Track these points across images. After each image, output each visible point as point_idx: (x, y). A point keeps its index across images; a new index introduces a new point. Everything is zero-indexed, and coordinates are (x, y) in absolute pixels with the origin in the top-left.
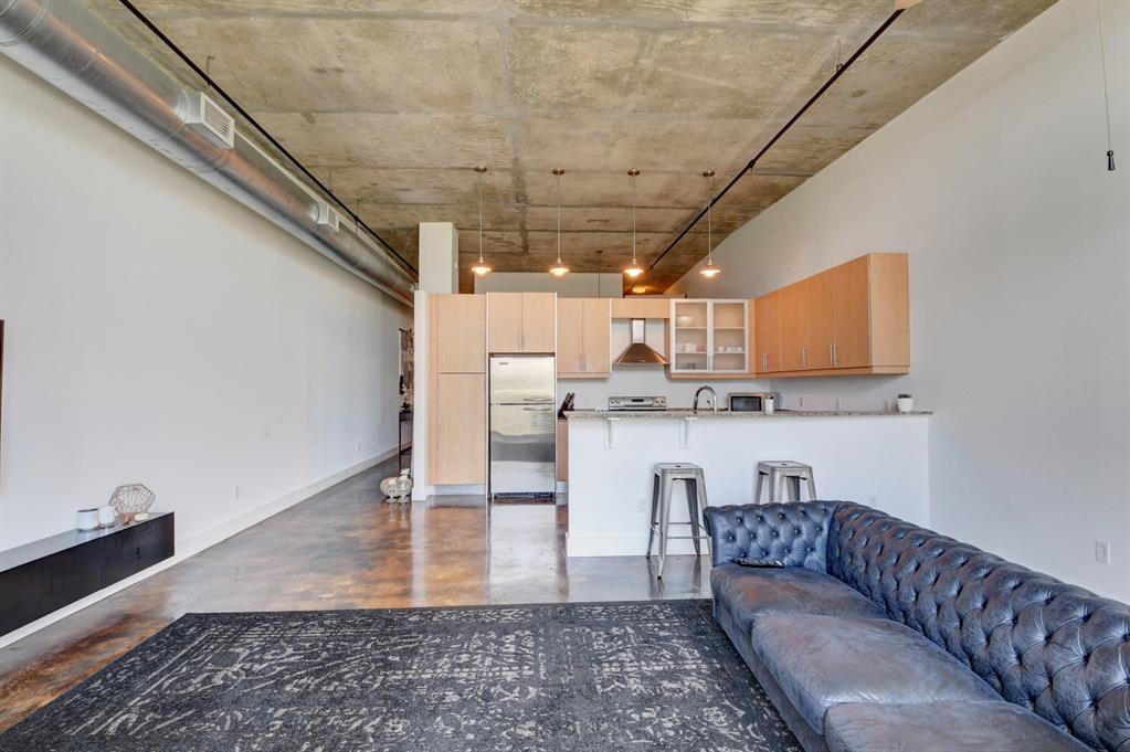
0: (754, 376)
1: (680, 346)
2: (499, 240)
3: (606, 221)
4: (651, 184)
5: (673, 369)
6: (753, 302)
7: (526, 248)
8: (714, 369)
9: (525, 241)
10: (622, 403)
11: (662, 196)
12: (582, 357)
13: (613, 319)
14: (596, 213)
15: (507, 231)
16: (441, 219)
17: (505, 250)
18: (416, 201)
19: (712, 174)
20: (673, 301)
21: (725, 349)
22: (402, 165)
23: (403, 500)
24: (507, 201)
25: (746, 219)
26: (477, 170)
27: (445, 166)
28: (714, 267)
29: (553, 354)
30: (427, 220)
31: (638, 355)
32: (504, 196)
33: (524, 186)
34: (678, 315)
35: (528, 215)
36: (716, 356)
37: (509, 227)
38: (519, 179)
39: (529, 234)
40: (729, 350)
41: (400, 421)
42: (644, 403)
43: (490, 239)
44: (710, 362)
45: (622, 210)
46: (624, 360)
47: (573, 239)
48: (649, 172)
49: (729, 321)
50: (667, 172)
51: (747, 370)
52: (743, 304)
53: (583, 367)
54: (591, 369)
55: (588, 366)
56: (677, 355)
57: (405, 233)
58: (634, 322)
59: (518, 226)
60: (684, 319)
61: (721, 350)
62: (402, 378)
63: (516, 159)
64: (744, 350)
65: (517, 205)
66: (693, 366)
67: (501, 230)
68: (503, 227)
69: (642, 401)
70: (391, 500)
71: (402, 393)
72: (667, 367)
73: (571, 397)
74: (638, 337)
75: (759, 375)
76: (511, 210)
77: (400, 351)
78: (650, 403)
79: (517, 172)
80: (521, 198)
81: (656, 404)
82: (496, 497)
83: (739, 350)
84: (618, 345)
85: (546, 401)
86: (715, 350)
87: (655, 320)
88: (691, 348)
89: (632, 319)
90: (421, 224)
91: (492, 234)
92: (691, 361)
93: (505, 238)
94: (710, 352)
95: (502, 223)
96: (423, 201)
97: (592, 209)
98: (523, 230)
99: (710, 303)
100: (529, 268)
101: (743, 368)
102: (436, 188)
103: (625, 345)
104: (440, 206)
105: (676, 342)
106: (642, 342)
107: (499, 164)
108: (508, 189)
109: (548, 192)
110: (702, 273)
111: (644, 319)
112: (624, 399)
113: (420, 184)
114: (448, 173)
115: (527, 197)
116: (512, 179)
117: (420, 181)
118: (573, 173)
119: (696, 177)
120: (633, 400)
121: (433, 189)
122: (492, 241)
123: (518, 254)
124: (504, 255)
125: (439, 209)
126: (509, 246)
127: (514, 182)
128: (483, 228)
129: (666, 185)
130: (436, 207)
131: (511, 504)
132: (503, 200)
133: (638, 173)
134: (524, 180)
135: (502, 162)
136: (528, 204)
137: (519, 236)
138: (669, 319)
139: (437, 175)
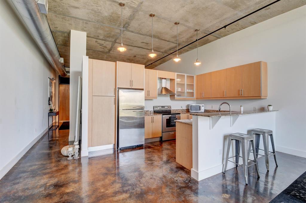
0: (196, 99)
1: (177, 89)
2: (101, 45)
3: (148, 44)
5: (176, 96)
8: (187, 97)
9: (112, 47)
10: (158, 108)
11: (175, 37)
13: (158, 78)
14: (147, 39)
15: (108, 41)
17: (101, 50)
18: (77, 17)
20: (176, 74)
21: (189, 90)
26: (120, 4)
28: (199, 62)
29: (143, 89)
30: (76, 29)
34: (177, 78)
35: (122, 35)
37: (110, 39)
39: (116, 44)
41: (49, 116)
42: (165, 108)
43: (98, 43)
47: (130, 50)
48: (182, 24)
50: (186, 26)
51: (194, 97)
52: (194, 76)
53: (149, 95)
54: (151, 96)
57: (60, 34)
58: (163, 80)
59: (114, 40)
60: (179, 80)
62: (49, 98)
63: (141, 3)
64: (193, 91)
65: (122, 29)
67: (106, 40)
68: (108, 39)
69: (164, 107)
70: (70, 158)
71: (49, 104)
74: (164, 85)
75: (198, 99)
77: (49, 87)
78: (167, 108)
79: (136, 11)
80: (126, 25)
81: (168, 108)
82: (120, 149)
85: (142, 108)
88: (180, 90)
89: (162, 78)
90: (72, 30)
91: (100, 41)
93: (104, 45)
94: (186, 91)
95: (108, 37)
97: (148, 37)
99: (186, 75)
102: (93, 10)
105: (177, 87)
106: (165, 87)
107: (133, 3)
108: (125, 19)
109: (139, 25)
110: (195, 64)
111: (166, 79)
112: (159, 106)
113: (86, 6)
114: (105, 2)
115: (129, 25)
116: (131, 13)
117: (87, 4)
118: (157, 17)
119: (192, 31)
120: (162, 107)
121: (90, 11)
122: (98, 45)
123: (105, 52)
124: (99, 52)
125: (86, 23)
126: (103, 48)
127: (131, 15)
128: (99, 38)
129: (181, 32)
130: (85, 22)
131: (129, 151)
132: (118, 25)
133: (179, 23)
134: (135, 16)
135: (135, 3)
136: (126, 29)
137: (111, 44)
138: (175, 79)
139: (97, 2)
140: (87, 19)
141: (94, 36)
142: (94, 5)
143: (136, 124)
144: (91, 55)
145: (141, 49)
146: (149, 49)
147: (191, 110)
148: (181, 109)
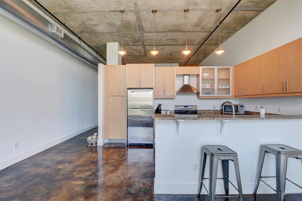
0: (234, 97)
1: (203, 85)
2: (136, 50)
3: (174, 39)
4: (193, 17)
5: (201, 95)
6: (234, 67)
7: (145, 53)
8: (217, 94)
9: (145, 50)
10: (180, 108)
11: (197, 25)
12: (164, 91)
13: (176, 75)
14: (170, 35)
15: (138, 46)
16: (114, 41)
17: (138, 54)
18: (102, 31)
19: (220, 10)
20: (201, 68)
21: (222, 86)
22: (90, 11)
23: (94, 145)
24: (136, 30)
25: (228, 37)
26: (121, 11)
27: (107, 10)
28: (221, 49)
30: (109, 41)
31: (186, 89)
32: (134, 27)
33: (141, 22)
34: (202, 73)
35: (144, 37)
36: (219, 89)
37: (138, 44)
38: (138, 16)
39: (146, 47)
40: (223, 87)
43: (133, 49)
44: (216, 92)
45: (180, 33)
46: (180, 91)
47: (162, 49)
48: (193, 9)
49: (223, 76)
50: (200, 10)
51: (231, 95)
52: (229, 68)
53: (165, 93)
54: (168, 94)
55: (166, 93)
56: (202, 89)
58: (185, 76)
59: (141, 43)
60: (205, 74)
61: (220, 87)
63: (136, 4)
64: (230, 87)
65: (140, 32)
66: (209, 93)
67: (136, 45)
69: (188, 107)
72: (198, 94)
73: (160, 105)
74: (186, 83)
75: (236, 97)
76: (138, 35)
78: (191, 108)
79: (137, 13)
80: (141, 28)
81: (193, 108)
82: (130, 145)
83: (228, 87)
84: (178, 85)
85: (150, 107)
86: (218, 87)
87: (193, 75)
88: (208, 86)
89: (184, 75)
90: (107, 43)
91: (133, 47)
92: (207, 91)
93: (138, 49)
94: (216, 88)
95: (136, 42)
96: (104, 32)
97: (169, 33)
98: (144, 46)
99: (216, 68)
100: (147, 62)
101: (230, 94)
102: (107, 24)
103: (181, 85)
104: (111, 34)
105: (202, 84)
106: (188, 84)
107: (129, 7)
108: (135, 23)
109: (151, 24)
110: (216, 52)
111: (189, 75)
112: (181, 106)
113: (101, 22)
114: (109, 14)
115: (143, 27)
116: (135, 16)
117: (100, 20)
118: (160, 11)
119: (213, 13)
120: (184, 107)
121: (106, 24)
122: (134, 50)
123: (142, 56)
124: (138, 57)
125: (112, 35)
126: (139, 53)
127: (137, 18)
128: (129, 45)
129: (199, 18)
130: (110, 34)
131: (136, 148)
132: (134, 29)
133: (188, 10)
134: (141, 17)
135: (130, 6)
136: (144, 31)
137: (142, 48)
138: (199, 75)
139: (105, 16)
140: (110, 32)
141: (126, 44)
142: (104, 19)
143: (144, 123)
144: (134, 60)
145: (171, 46)
146: (180, 44)
147: (225, 111)
148: (214, 109)
